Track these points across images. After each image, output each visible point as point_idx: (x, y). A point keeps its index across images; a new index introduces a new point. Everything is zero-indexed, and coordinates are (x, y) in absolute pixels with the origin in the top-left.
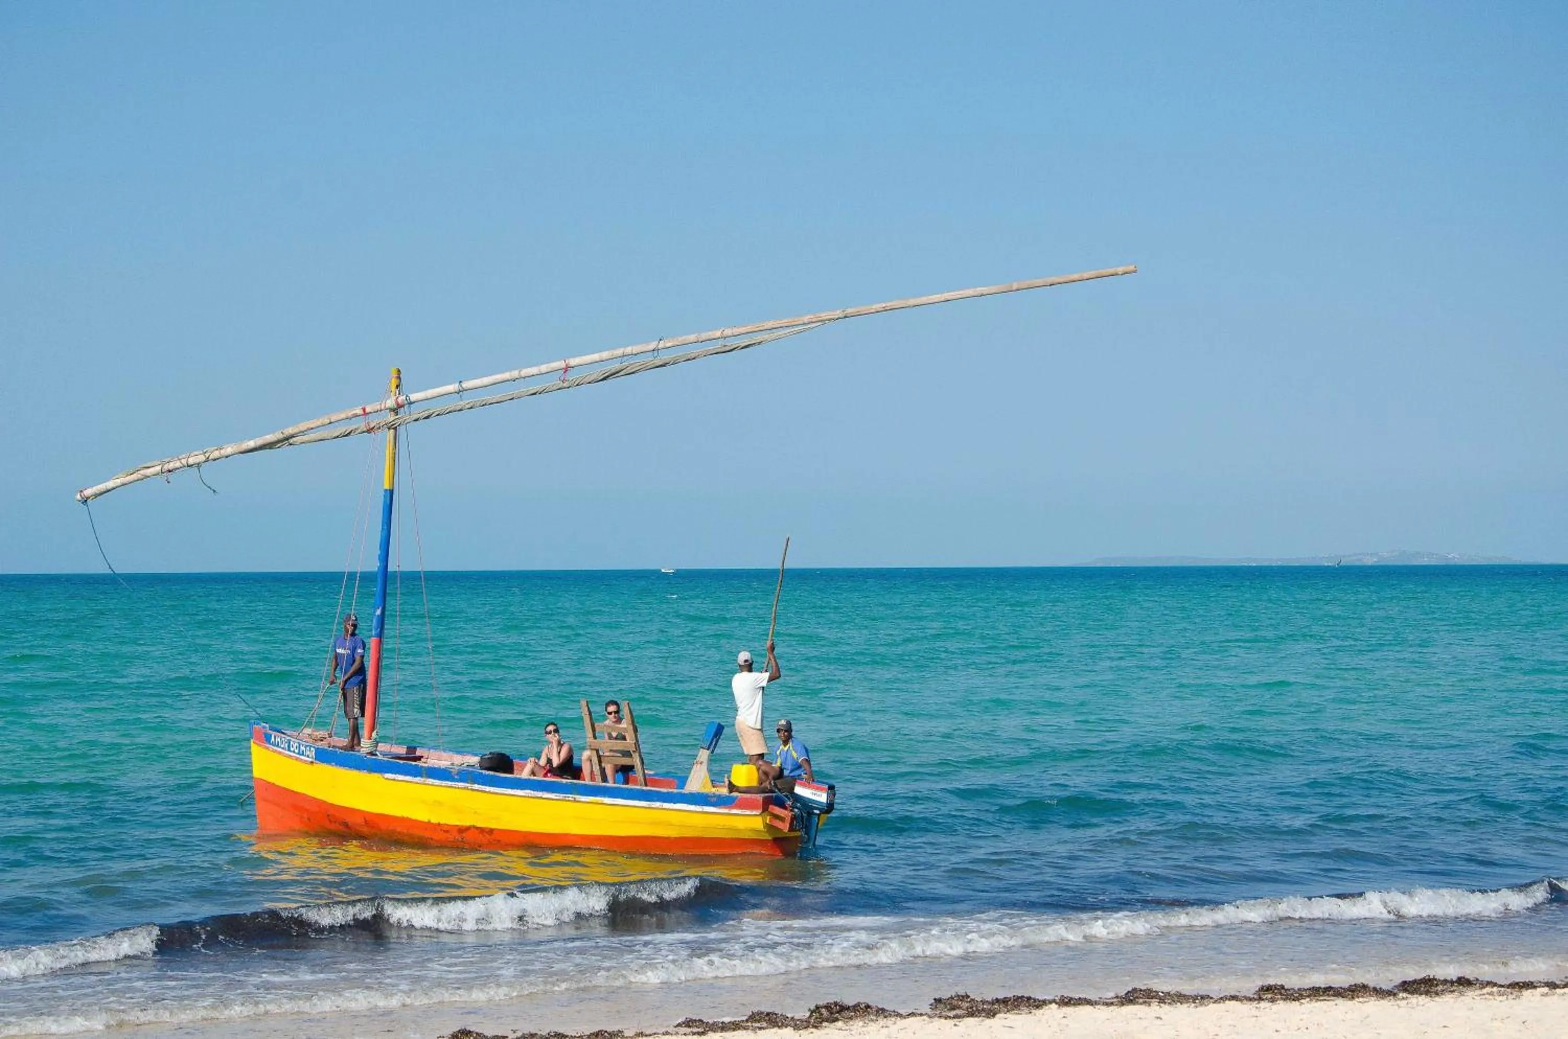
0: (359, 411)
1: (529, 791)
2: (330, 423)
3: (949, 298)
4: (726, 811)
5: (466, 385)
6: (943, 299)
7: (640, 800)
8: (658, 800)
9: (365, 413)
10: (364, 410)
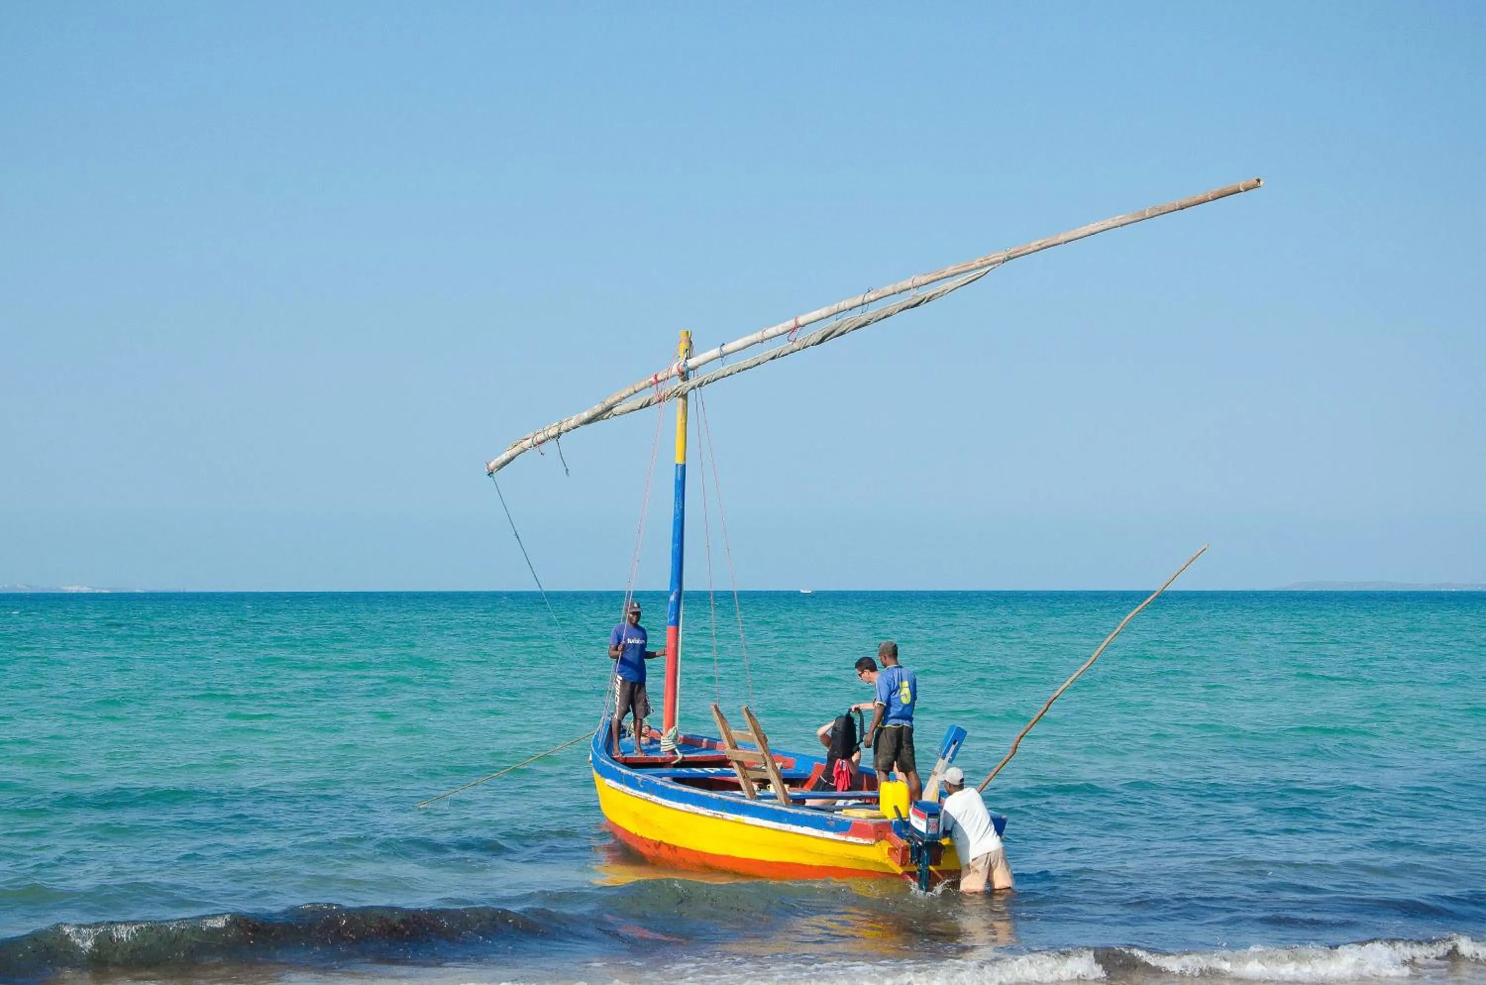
0: (652, 379)
1: (688, 805)
2: (636, 392)
3: (1094, 230)
4: (842, 838)
5: (727, 348)
6: (1087, 233)
7: (774, 820)
8: (788, 822)
9: (657, 382)
10: (656, 377)
